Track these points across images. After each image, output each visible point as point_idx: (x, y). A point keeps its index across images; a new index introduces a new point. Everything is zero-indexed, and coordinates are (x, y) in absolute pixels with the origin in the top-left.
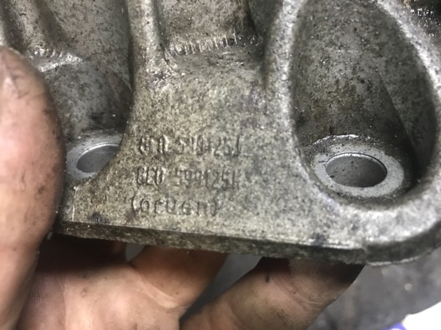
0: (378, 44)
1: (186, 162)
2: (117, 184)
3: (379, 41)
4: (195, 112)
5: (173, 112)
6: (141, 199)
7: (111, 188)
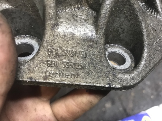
0: (130, 18)
1: (66, 59)
2: (39, 66)
3: (130, 17)
4: (70, 41)
5: (62, 40)
6: (49, 72)
7: (36, 67)
